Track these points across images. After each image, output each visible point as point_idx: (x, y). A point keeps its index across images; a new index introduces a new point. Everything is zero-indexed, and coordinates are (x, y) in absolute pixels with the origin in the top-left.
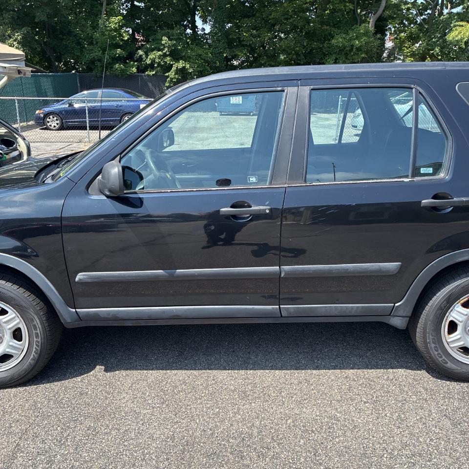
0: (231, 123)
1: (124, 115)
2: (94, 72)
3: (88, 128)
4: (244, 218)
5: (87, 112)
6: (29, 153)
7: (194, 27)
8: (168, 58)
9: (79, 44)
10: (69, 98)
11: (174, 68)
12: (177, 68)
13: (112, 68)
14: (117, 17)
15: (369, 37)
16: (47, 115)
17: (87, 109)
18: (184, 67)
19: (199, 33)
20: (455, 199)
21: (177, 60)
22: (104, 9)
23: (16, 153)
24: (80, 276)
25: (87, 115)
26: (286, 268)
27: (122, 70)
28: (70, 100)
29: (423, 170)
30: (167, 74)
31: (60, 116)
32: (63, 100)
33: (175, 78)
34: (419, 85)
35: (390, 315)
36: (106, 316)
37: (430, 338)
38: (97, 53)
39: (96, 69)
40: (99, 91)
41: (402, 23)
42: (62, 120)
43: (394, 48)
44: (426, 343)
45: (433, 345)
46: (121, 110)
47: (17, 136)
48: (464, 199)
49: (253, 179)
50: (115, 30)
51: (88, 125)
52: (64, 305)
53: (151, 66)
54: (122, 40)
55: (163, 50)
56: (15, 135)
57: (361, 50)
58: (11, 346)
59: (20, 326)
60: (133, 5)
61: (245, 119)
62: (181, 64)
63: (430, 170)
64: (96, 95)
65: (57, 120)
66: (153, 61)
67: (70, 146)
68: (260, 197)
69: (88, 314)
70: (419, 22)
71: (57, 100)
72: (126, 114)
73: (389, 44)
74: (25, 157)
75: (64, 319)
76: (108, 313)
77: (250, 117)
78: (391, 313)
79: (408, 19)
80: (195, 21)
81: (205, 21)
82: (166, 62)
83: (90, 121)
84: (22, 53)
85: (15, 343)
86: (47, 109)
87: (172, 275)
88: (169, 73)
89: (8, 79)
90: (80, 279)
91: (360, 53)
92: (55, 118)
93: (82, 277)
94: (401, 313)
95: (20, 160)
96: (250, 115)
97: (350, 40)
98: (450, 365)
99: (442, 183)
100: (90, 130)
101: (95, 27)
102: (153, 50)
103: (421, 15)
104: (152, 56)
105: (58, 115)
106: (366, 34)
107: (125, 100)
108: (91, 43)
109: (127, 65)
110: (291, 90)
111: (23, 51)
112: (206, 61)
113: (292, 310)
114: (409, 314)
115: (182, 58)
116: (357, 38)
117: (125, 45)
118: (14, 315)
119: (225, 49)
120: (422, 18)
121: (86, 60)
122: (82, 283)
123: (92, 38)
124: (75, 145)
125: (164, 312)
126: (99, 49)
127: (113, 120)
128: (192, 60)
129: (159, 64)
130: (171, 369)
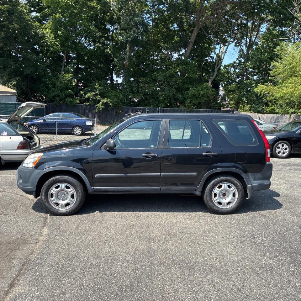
0: (133, 133)
1: (74, 127)
2: (54, 102)
3: (57, 133)
4: (149, 158)
5: (57, 124)
6: (39, 143)
7: (112, 80)
8: (98, 96)
9: (47, 87)
10: (44, 117)
11: (101, 102)
12: (103, 102)
13: (65, 100)
14: (70, 74)
15: (208, 89)
16: (30, 126)
17: (57, 123)
18: (107, 102)
19: (114, 83)
20: (213, 153)
21: (103, 98)
22: (62, 70)
23: (34, 143)
24: (96, 175)
25: (57, 126)
26: (162, 174)
27: (70, 101)
28: (44, 118)
29: (203, 145)
30: (97, 105)
31: (37, 126)
32: (40, 118)
33: (101, 108)
34: (202, 120)
35: (195, 191)
36: (104, 190)
37: (208, 198)
38: (57, 92)
39: (56, 101)
40: (61, 114)
41: (228, 81)
42: (39, 128)
43: (224, 95)
44: (207, 200)
45: (209, 201)
46: (73, 124)
47: (34, 135)
48: (215, 153)
49: (152, 146)
50: (69, 81)
51: (57, 131)
52: (90, 186)
53: (88, 100)
54: (72, 86)
55: (95, 92)
56: (33, 134)
57: (204, 96)
58: (70, 200)
59: (74, 193)
60: (78, 67)
61: (141, 131)
62: (105, 100)
63: (205, 145)
64: (59, 116)
65: (36, 128)
66: (89, 97)
67: (47, 142)
68: (154, 151)
69: (97, 189)
70: (237, 81)
71: (37, 118)
72: (75, 126)
73: (221, 93)
74: (38, 145)
75: (89, 191)
76: (104, 189)
77: (143, 130)
78: (196, 190)
79: (231, 80)
80: (113, 77)
81: (118, 76)
82: (97, 98)
83: (58, 130)
84: (15, 91)
85: (71, 199)
86: (30, 123)
87: (126, 176)
88: (98, 105)
89: (33, 108)
90: (96, 177)
91: (204, 97)
92: (35, 127)
93: (97, 176)
94: (199, 190)
95: (35, 146)
96: (144, 129)
97: (198, 90)
98: (215, 208)
99: (209, 148)
100: (58, 134)
101: (57, 78)
102: (89, 92)
103: (238, 77)
104: (89, 94)
105: (36, 125)
106: (207, 87)
107: (75, 119)
108: (54, 87)
109: (74, 99)
110: (164, 120)
111: (16, 90)
112: (119, 99)
113: (164, 188)
114: (201, 190)
115: (106, 97)
116: (202, 90)
117: (73, 88)
118: (72, 189)
119: (130, 93)
120: (239, 79)
121: (50, 96)
122: (97, 178)
123: (55, 84)
124: (49, 142)
125: (122, 189)
126: (59, 90)
127: (68, 129)
128: (111, 98)
129: (92, 99)
130: (123, 212)
